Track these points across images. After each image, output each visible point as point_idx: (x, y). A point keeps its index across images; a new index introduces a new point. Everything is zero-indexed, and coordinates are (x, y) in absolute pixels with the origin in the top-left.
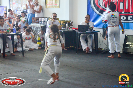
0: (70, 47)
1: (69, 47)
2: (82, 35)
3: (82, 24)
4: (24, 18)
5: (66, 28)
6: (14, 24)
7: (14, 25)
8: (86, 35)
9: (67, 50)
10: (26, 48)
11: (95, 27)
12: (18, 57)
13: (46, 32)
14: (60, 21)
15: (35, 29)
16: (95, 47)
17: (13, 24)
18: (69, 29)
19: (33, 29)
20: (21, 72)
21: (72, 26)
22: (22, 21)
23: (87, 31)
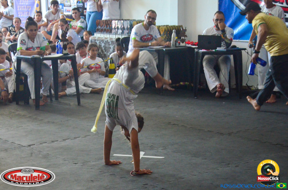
0: (182, 83)
1: (177, 85)
2: (206, 57)
3: (206, 32)
4: (80, 21)
5: (172, 42)
6: (56, 34)
7: (57, 38)
8: (216, 56)
9: (173, 89)
10: (85, 88)
11: (237, 39)
12: (67, 107)
13: (127, 52)
14: (159, 27)
15: (103, 45)
16: (235, 83)
17: (54, 35)
18: (177, 45)
19: (100, 46)
20: (75, 138)
21: (186, 38)
22: (75, 29)
23: (218, 49)
